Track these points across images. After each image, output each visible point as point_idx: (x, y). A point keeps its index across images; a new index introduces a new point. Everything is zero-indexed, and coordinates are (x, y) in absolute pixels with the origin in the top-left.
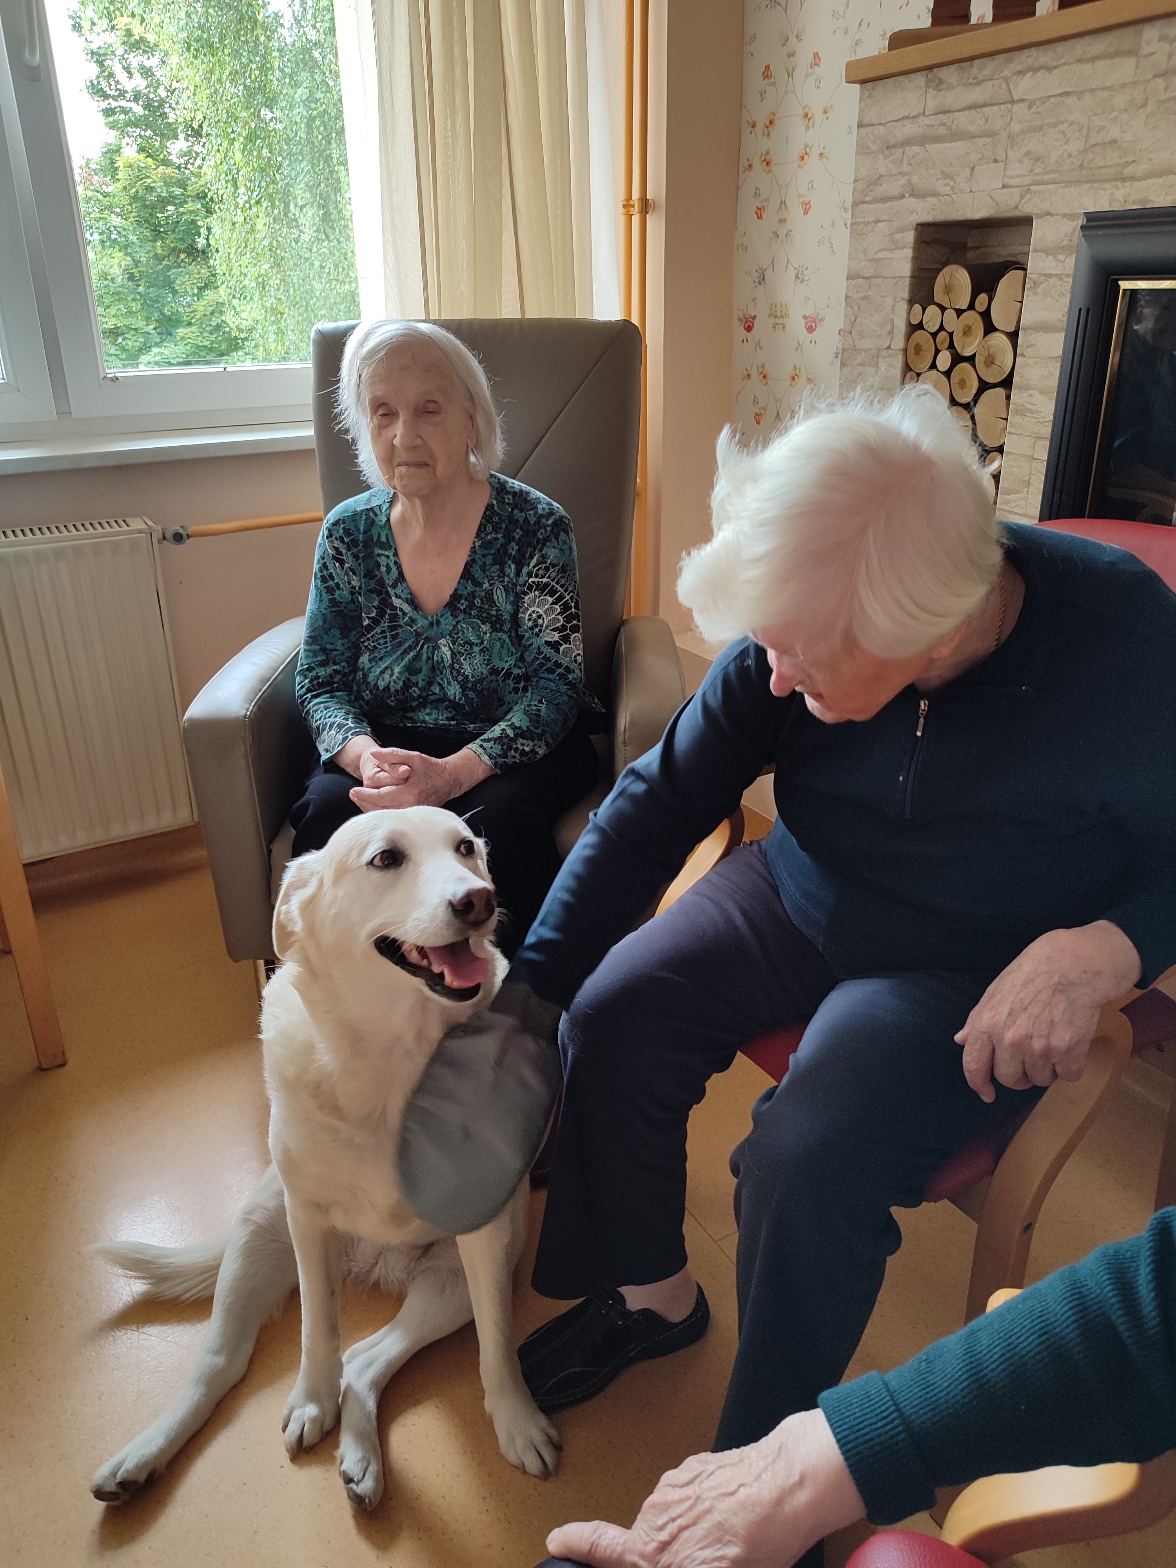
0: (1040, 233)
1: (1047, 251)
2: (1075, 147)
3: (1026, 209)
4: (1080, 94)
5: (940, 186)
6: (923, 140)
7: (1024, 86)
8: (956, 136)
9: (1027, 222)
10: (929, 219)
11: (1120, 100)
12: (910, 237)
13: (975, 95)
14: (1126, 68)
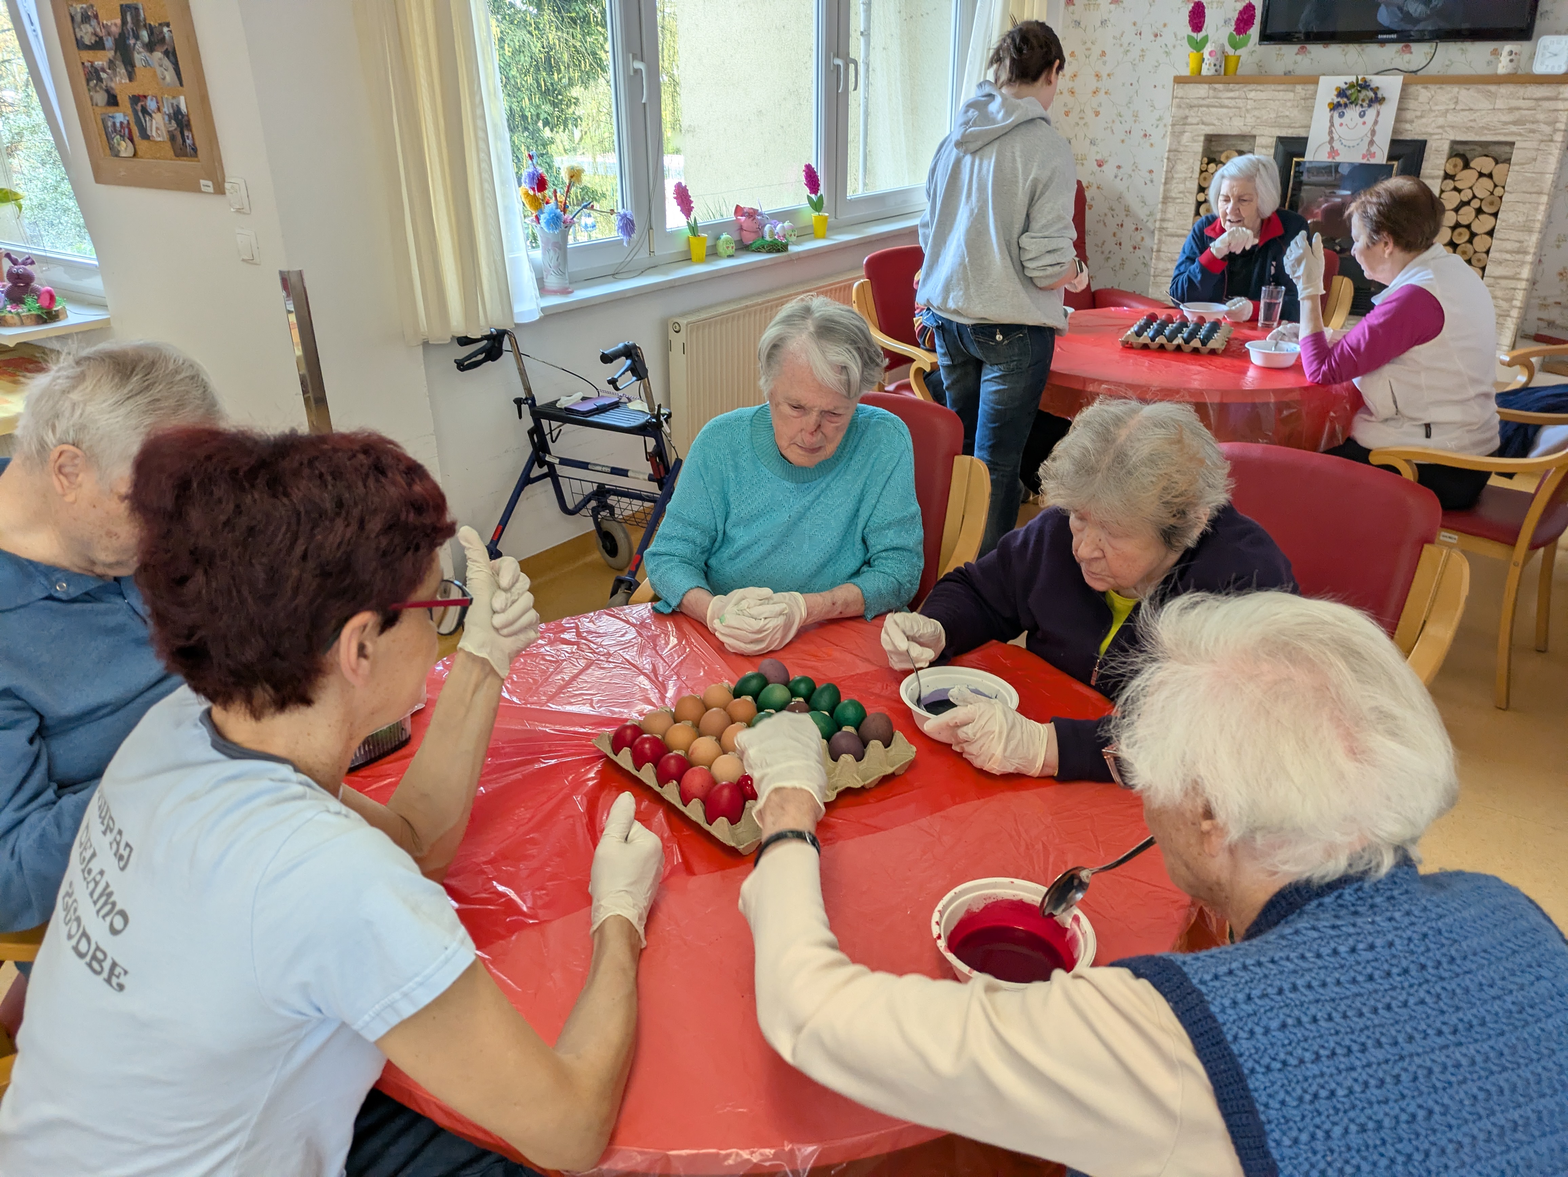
0: (1259, 141)
1: (1263, 147)
2: (1273, 115)
3: (1254, 132)
4: (1274, 100)
5: (1216, 122)
6: (1208, 106)
7: (1252, 95)
8: (1222, 107)
9: (1254, 137)
10: (1211, 133)
11: (1289, 104)
12: (1202, 138)
13: (1231, 94)
14: (1291, 95)
